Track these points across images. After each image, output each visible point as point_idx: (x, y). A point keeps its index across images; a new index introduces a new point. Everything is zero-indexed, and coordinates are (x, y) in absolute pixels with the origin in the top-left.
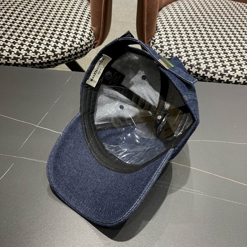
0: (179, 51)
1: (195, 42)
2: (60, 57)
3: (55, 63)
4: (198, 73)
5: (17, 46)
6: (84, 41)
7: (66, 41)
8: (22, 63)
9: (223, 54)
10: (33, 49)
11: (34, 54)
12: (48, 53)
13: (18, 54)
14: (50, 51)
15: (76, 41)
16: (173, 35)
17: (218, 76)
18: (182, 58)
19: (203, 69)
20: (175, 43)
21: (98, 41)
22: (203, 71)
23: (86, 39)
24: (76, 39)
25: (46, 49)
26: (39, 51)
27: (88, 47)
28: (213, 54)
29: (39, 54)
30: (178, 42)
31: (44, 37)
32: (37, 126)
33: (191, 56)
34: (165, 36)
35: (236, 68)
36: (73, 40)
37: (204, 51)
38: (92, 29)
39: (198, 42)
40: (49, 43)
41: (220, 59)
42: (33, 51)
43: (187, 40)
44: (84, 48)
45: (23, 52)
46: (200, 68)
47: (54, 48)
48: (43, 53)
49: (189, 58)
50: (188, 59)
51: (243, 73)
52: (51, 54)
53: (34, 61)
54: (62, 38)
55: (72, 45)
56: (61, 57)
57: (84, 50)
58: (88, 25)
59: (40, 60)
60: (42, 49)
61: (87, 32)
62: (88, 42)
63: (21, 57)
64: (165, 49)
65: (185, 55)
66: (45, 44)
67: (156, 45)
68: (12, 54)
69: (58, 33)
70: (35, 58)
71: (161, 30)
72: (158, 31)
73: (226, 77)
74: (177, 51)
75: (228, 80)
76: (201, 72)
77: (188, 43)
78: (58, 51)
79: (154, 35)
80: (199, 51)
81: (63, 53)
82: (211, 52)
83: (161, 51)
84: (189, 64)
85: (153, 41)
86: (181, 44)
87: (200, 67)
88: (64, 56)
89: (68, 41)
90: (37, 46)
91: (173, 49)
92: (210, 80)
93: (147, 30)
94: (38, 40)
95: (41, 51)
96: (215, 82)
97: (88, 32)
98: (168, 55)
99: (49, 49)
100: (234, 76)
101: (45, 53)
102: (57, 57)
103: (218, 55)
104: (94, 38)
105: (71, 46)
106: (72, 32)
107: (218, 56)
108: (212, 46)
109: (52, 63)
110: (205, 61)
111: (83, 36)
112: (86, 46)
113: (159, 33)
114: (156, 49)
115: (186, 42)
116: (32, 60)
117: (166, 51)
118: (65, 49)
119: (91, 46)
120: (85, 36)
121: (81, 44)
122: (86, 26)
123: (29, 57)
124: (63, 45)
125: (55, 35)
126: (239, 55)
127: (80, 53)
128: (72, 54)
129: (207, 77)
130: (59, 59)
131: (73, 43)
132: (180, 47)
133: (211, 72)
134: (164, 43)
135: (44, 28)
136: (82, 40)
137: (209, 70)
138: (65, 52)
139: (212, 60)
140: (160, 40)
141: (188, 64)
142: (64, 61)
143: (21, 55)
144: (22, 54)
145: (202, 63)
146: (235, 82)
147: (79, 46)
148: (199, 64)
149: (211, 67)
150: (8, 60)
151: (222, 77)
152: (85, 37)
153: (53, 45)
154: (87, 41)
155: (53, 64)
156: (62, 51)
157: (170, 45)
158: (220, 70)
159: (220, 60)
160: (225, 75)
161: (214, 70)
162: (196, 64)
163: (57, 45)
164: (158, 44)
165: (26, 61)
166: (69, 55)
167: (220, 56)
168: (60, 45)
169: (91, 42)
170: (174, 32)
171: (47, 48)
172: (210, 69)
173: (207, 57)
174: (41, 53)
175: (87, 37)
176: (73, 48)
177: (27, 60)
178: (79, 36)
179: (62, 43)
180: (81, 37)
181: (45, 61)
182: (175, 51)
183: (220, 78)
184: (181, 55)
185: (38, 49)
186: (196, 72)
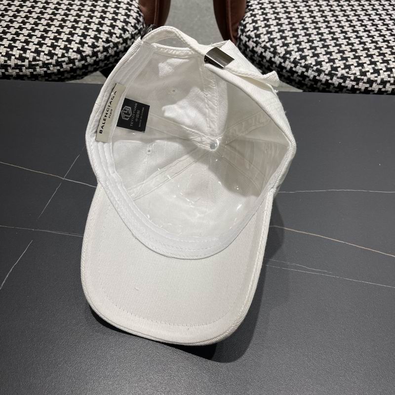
0: (286, 42)
1: (312, 26)
2: (90, 60)
3: (84, 70)
4: (317, 78)
5: (19, 45)
6: (128, 31)
7: (100, 33)
8: (28, 74)
9: (358, 44)
10: (45, 49)
11: (48, 58)
12: (71, 54)
13: (21, 58)
14: (74, 51)
15: (115, 32)
16: (275, 15)
17: (351, 82)
18: (291, 54)
19: (327, 72)
20: (279, 29)
22: (325, 74)
23: (132, 28)
24: (115, 29)
25: (67, 49)
26: (56, 52)
28: (342, 45)
29: (55, 57)
30: (284, 27)
31: (62, 28)
32: (63, 179)
33: (305, 50)
35: (380, 68)
36: (110, 30)
37: (327, 40)
38: (141, 11)
39: (317, 26)
40: (71, 38)
41: (354, 53)
42: (47, 52)
43: (299, 22)
45: (30, 55)
46: (321, 70)
47: (79, 46)
48: (63, 56)
49: (303, 54)
50: (300, 55)
51: (392, 75)
52: (75, 57)
53: (49, 69)
54: (92, 29)
55: (110, 39)
56: (93, 61)
58: (134, 3)
59: (58, 68)
60: (61, 49)
61: (132, 16)
62: (135, 34)
63: (26, 63)
64: (263, 40)
65: (296, 50)
66: (65, 39)
67: (248, 34)
68: (12, 60)
69: (85, 20)
70: (51, 64)
71: (254, 6)
72: (250, 10)
74: (283, 43)
75: (366, 88)
76: (323, 77)
77: (301, 28)
78: (88, 51)
79: (244, 16)
80: (318, 41)
81: (95, 54)
82: (338, 43)
83: (257, 43)
84: (303, 64)
85: (242, 28)
86: (289, 31)
87: (322, 68)
88: (98, 59)
89: (102, 33)
90: (51, 44)
91: (276, 40)
92: (338, 90)
93: (231, 8)
94: (53, 33)
95: (59, 52)
96: (345, 92)
97: (135, 15)
98: (268, 50)
100: (376, 81)
101: (66, 55)
102: (86, 61)
103: (351, 46)
104: (145, 26)
105: (107, 41)
106: (107, 18)
107: (350, 48)
108: (340, 32)
109: (78, 72)
110: (328, 58)
111: (127, 23)
113: (251, 12)
114: (249, 41)
115: (296, 26)
116: (45, 67)
117: (264, 43)
118: (98, 47)
120: (130, 23)
121: (125, 38)
122: (131, 5)
123: (40, 63)
124: (94, 41)
125: (80, 23)
126: (384, 45)
127: (123, 52)
128: (111, 55)
129: (333, 84)
130: (90, 64)
131: (111, 36)
132: (287, 35)
133: (339, 75)
134: (261, 30)
135: (60, 11)
136: (124, 30)
137: (337, 73)
138: (99, 51)
139: (341, 56)
140: (254, 24)
141: (301, 63)
142: (98, 67)
143: (27, 61)
144: (28, 58)
145: (324, 61)
146: (378, 91)
147: (121, 40)
148: (319, 63)
149: (340, 67)
150: (7, 70)
151: (358, 84)
152: (130, 25)
153: (78, 41)
154: (133, 31)
155: (81, 73)
156: (93, 50)
157: (271, 33)
158: (354, 72)
159: (354, 55)
160: (363, 79)
161: (344, 72)
162: (314, 63)
163: (84, 41)
164: (252, 31)
165: (35, 70)
166: (105, 56)
167: (353, 48)
168: (89, 41)
169: (139, 33)
170: (276, 9)
171: (69, 46)
172: (338, 71)
173: (332, 50)
174: (60, 55)
175: (133, 25)
176: (111, 44)
177: (38, 69)
178: (120, 24)
179: (92, 36)
180: (124, 24)
181: (66, 68)
182: (280, 42)
183: (353, 86)
184: (289, 49)
185: (54, 49)
186: (315, 77)
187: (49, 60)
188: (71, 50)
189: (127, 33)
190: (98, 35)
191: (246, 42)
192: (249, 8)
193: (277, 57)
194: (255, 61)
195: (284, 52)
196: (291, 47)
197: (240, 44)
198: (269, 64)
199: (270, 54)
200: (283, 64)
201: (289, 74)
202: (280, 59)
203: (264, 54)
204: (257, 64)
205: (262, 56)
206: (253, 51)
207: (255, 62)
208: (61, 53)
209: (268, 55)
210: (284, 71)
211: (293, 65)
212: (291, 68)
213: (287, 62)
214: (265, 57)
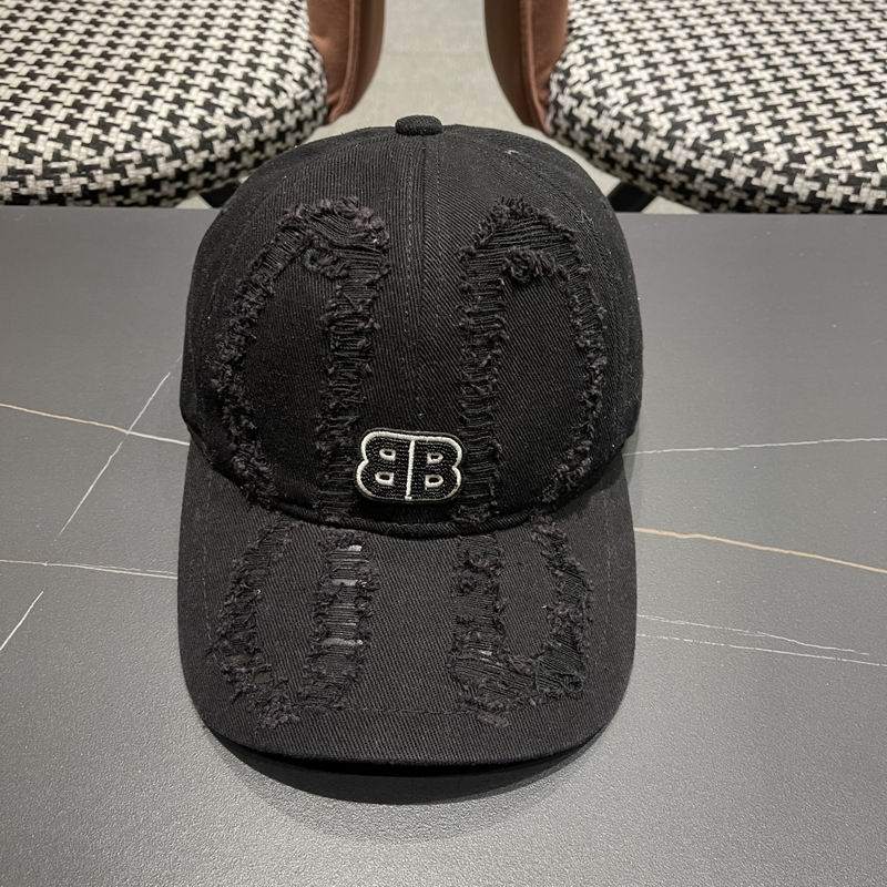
0: (671, 102)
1: (731, 65)
2: (195, 160)
3: (179, 184)
4: (755, 182)
5: (19, 123)
6: (285, 91)
7: (217, 96)
8: (42, 192)
9: (847, 102)
10: (85, 132)
11: (92, 152)
12: (148, 145)
13: (25, 154)
14: (155, 137)
15: (255, 92)
16: (640, 45)
17: (841, 189)
18: (685, 129)
19: (778, 167)
20: (651, 75)
21: (343, 94)
22: (775, 172)
23: (295, 86)
24: (255, 87)
25: (136, 131)
26: (111, 140)
27: (302, 117)
28: (809, 104)
29: (109, 152)
30: (663, 70)
31: (126, 86)
32: (128, 432)
33: (720, 119)
34: (607, 52)
36: (242, 89)
37: (771, 95)
38: (315, 48)
39: (743, 65)
40: (148, 108)
41: (841, 120)
42: (87, 140)
43: (697, 58)
44: (290, 120)
45: (45, 147)
46: (764, 162)
47: (168, 124)
48: (128, 148)
49: (717, 128)
50: (710, 130)
52: (158, 150)
53: (92, 179)
54: (198, 86)
55: (242, 109)
56: (201, 161)
57: (289, 129)
58: (298, 30)
59: (117, 176)
60: (122, 131)
61: (294, 58)
62: (303, 99)
63: (37, 166)
64: (614, 100)
65: (698, 119)
66: (132, 110)
67: (576, 89)
69: (180, 67)
70: (97, 167)
71: (586, 30)
72: (576, 37)
73: (874, 188)
74: (664, 104)
75: (880, 201)
76: (770, 180)
77: (704, 71)
78: (188, 136)
79: (563, 52)
80: (750, 98)
81: (206, 144)
82: (798, 99)
83: (599, 108)
84: (718, 152)
86: (675, 78)
87: (769, 158)
88: (212, 158)
89: (224, 94)
90: (99, 122)
91: (645, 99)
93: (534, 29)
94: (103, 96)
95: (117, 138)
96: (826, 213)
97: (302, 56)
98: (628, 123)
99: (150, 131)
101: (135, 145)
102: (185, 161)
103: (830, 107)
104: (325, 82)
105: (236, 114)
106: (235, 62)
107: (831, 110)
108: (800, 77)
109: (166, 189)
110: (780, 133)
111: (282, 73)
112: (297, 113)
113: (580, 41)
114: (578, 106)
115: (692, 67)
116: (83, 176)
117: (618, 108)
118: (214, 127)
119: (315, 113)
120: (291, 73)
121: (278, 107)
122: (290, 35)
123: (72, 166)
124: (203, 112)
125: (170, 74)
127: (274, 142)
128: (245, 149)
129: (796, 196)
130: (193, 170)
131: (245, 102)
132: (673, 87)
133: (810, 172)
134: (607, 80)
135: (120, 50)
136: (277, 89)
137: (803, 167)
138: (216, 137)
139: (810, 128)
140: (589, 67)
141: (711, 149)
143: (38, 161)
144: (40, 155)
145: (769, 141)
147: (269, 113)
148: (757, 147)
149: (809, 153)
151: (857, 192)
152: (289, 77)
153: (164, 115)
154: (297, 93)
155: (172, 192)
156: (202, 135)
157: (632, 84)
158: (846, 163)
159: (841, 124)
160: (869, 180)
162: (745, 147)
163: (179, 112)
164: (585, 83)
165: (58, 183)
166: (232, 149)
167: (838, 110)
168: (192, 113)
169: (313, 97)
170: (639, 33)
171: (142, 125)
172: (804, 162)
173: (786, 116)
174: (120, 147)
175: (297, 77)
176: (246, 122)
177: (65, 178)
178: (265, 76)
179: (200, 103)
180: (276, 76)
181: (136, 178)
182: (657, 104)
183: (846, 197)
184: (679, 119)
185: (106, 132)
186: (749, 179)
187: (92, 157)
188: (147, 135)
189: (283, 95)
190: (215, 101)
191: (571, 109)
192: (575, 33)
193: (651, 138)
194: (597, 152)
195: (668, 126)
196: (685, 114)
197: (556, 116)
198: (632, 157)
199: (633, 131)
200: (667, 155)
201: (683, 178)
202: (659, 142)
203: (618, 134)
204: (601, 159)
205: (613, 140)
206: (590, 130)
207: (596, 157)
208: (124, 142)
209: (628, 135)
210: (671, 170)
211: (692, 155)
212: (689, 161)
213: (678, 148)
214: (620, 141)
